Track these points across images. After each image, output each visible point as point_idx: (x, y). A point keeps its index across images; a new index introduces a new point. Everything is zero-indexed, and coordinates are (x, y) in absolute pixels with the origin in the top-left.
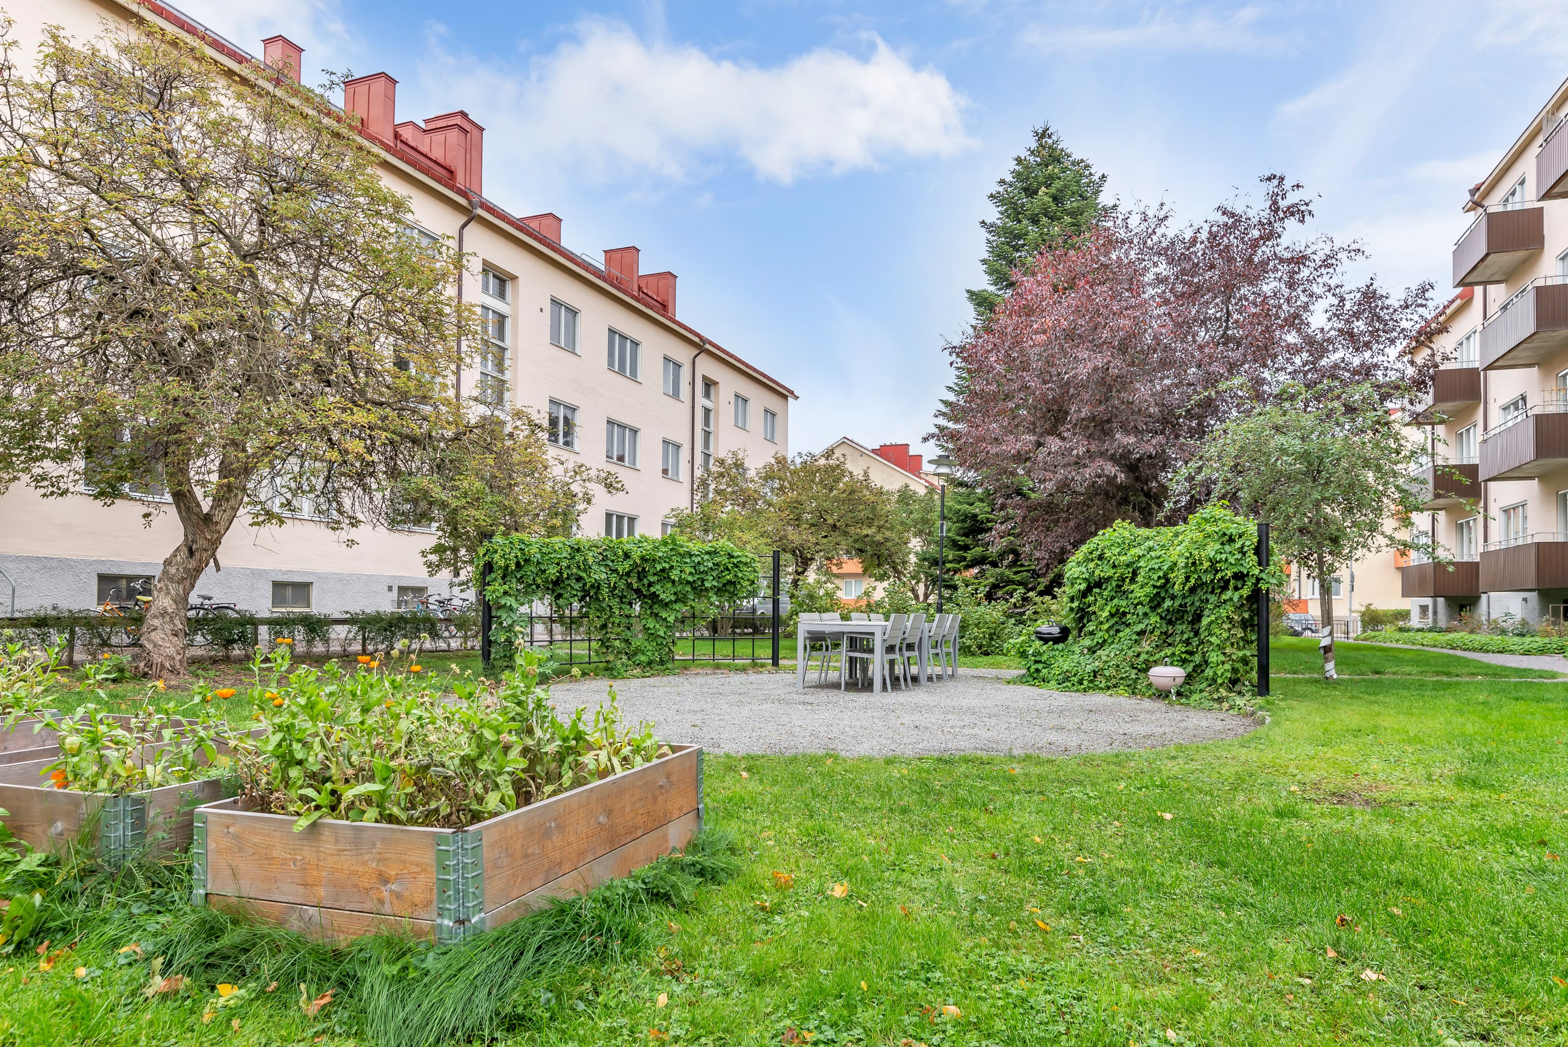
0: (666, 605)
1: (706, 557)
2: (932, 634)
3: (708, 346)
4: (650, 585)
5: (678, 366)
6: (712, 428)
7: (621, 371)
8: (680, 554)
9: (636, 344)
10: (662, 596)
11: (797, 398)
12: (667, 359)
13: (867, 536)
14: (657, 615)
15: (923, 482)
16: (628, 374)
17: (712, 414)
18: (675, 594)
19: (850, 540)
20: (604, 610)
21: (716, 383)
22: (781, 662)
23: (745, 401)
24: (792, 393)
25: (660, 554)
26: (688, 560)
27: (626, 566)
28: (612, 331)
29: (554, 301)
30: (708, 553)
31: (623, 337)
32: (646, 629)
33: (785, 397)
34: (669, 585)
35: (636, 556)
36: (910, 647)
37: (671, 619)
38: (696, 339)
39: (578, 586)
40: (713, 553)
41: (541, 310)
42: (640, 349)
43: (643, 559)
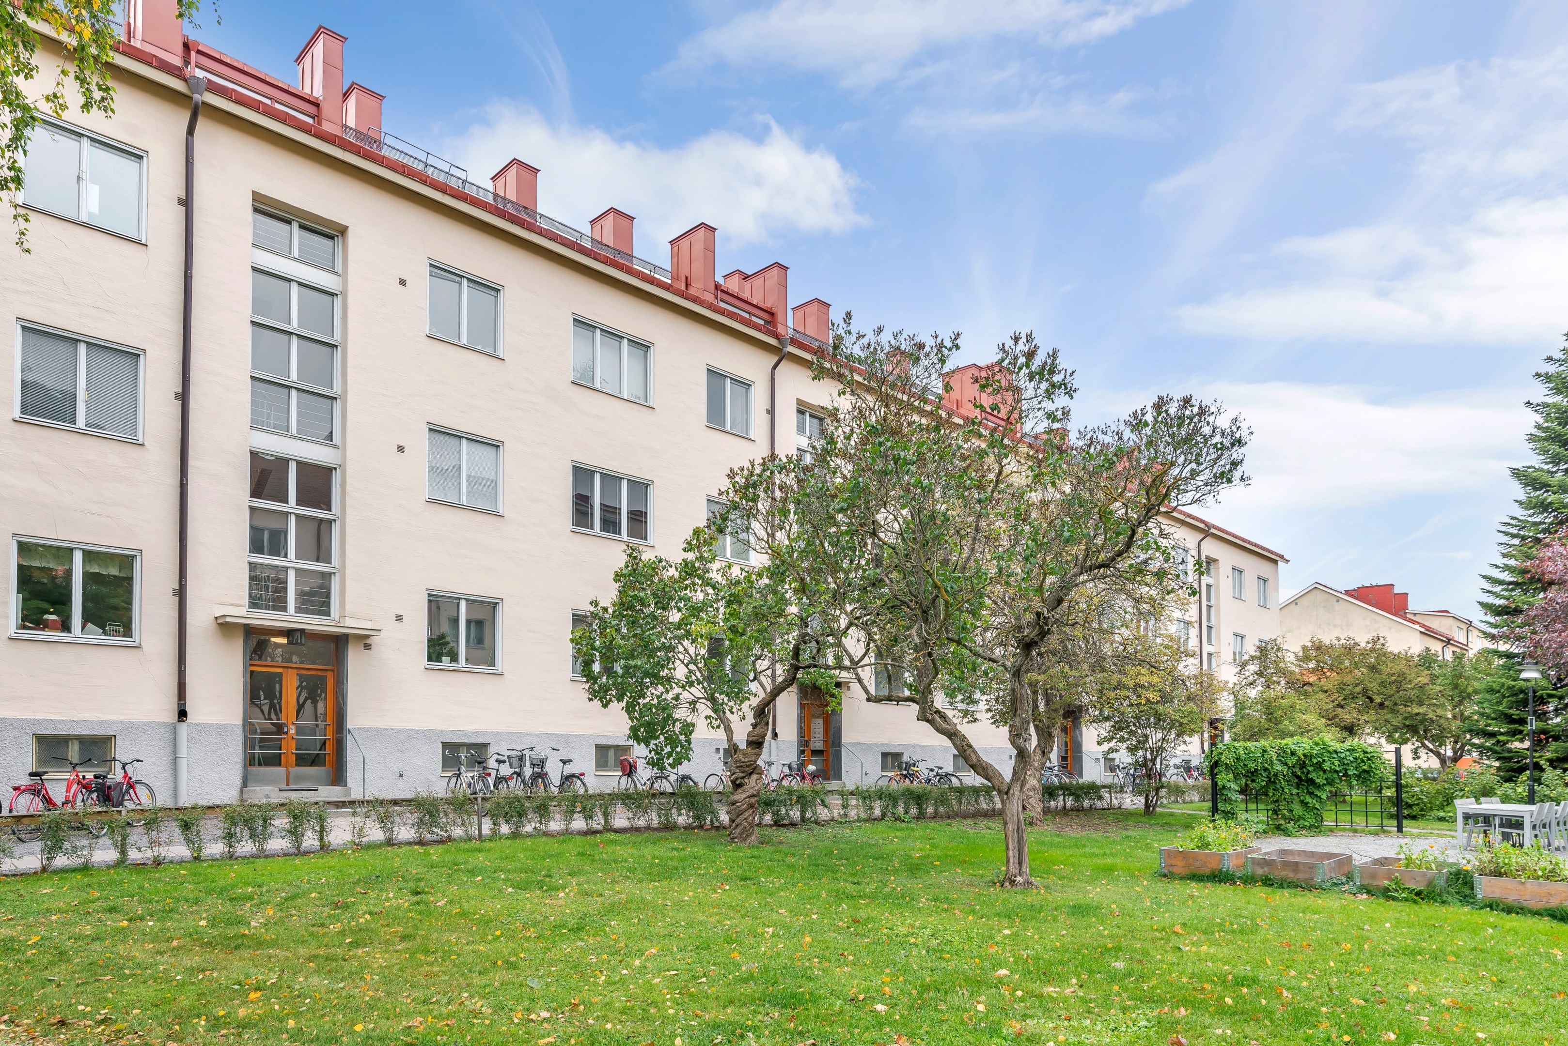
0: (1318, 787)
1: (1348, 753)
2: (1558, 816)
3: (1213, 530)
4: (1308, 772)
8: (1329, 752)
10: (1318, 781)
11: (1287, 561)
13: (1417, 714)
14: (1313, 793)
15: (1417, 627)
18: (1326, 779)
19: (1400, 717)
20: (1278, 790)
21: (1215, 561)
22: (1404, 829)
23: (1242, 572)
24: (1282, 557)
25: (1315, 752)
26: (1335, 756)
27: (1294, 760)
30: (1348, 750)
32: (1302, 802)
33: (1275, 562)
34: (1321, 773)
35: (1300, 753)
36: (1544, 826)
37: (1324, 797)
38: (1202, 526)
39: (1264, 774)
40: (1352, 750)
43: (1305, 755)
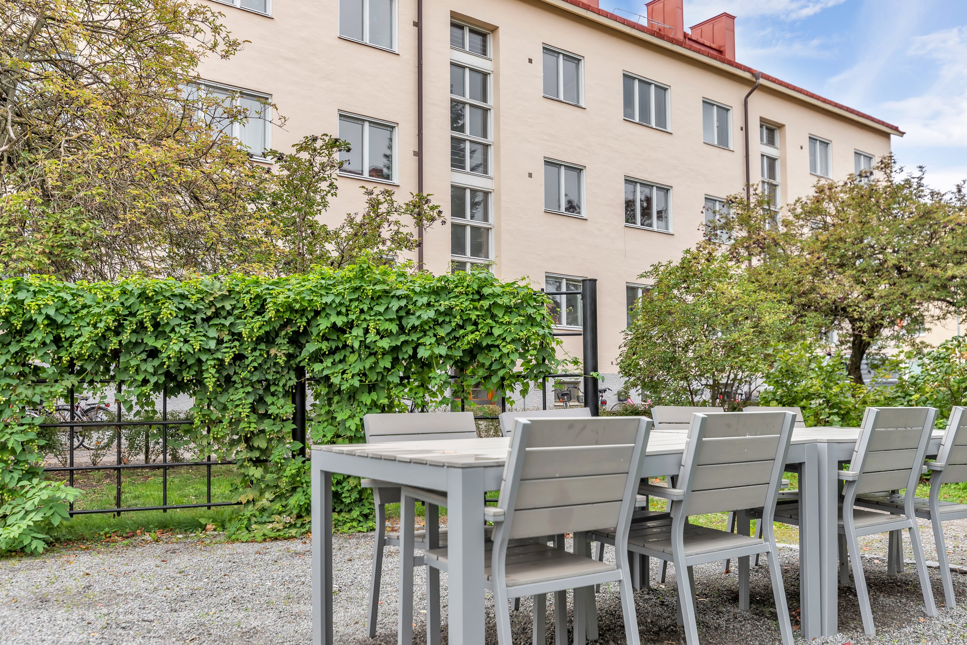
3: (762, 81)
5: (724, 110)
6: (778, 180)
7: (644, 121)
9: (662, 89)
11: (902, 134)
12: (707, 103)
16: (653, 124)
17: (778, 164)
21: (781, 126)
23: (825, 144)
24: (896, 129)
28: (628, 78)
29: (548, 50)
31: (645, 83)
33: (887, 136)
38: (747, 75)
41: (530, 61)
42: (670, 96)
